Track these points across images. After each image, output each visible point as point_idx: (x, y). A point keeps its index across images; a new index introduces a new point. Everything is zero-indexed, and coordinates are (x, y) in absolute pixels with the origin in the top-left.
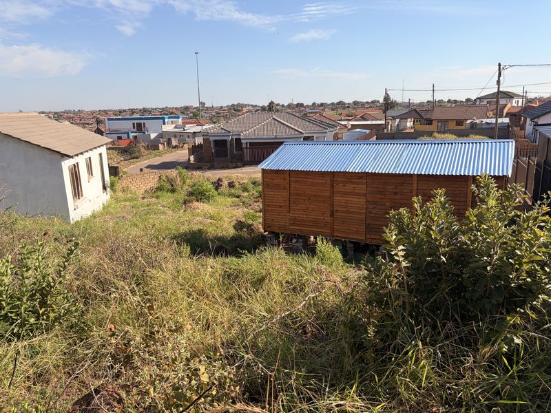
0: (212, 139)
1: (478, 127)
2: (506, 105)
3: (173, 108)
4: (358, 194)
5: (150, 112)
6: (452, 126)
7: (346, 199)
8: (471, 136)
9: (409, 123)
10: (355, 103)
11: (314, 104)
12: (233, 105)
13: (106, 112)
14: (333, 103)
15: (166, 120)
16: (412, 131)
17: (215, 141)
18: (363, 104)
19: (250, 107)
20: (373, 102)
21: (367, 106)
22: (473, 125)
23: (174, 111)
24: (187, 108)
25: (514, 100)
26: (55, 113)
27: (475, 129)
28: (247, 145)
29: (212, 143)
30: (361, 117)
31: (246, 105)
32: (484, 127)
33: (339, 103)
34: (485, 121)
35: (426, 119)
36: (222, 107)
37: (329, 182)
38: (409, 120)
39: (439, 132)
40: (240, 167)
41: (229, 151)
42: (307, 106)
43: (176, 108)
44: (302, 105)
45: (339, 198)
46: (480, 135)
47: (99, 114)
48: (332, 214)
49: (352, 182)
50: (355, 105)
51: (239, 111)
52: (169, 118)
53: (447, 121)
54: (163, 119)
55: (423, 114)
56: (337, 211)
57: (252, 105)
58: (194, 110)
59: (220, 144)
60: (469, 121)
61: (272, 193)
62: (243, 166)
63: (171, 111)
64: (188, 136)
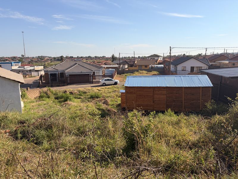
0: (49, 73)
2: (158, 60)
3: (7, 57)
4: (163, 94)
6: (143, 68)
7: (159, 96)
8: (153, 71)
10: (96, 57)
11: (78, 57)
12: (39, 57)
14: (86, 57)
15: (13, 64)
16: (127, 69)
17: (51, 74)
18: (99, 58)
19: (48, 58)
20: (103, 57)
22: (152, 67)
23: (8, 59)
24: (15, 57)
25: (159, 58)
27: (152, 69)
28: (68, 76)
29: (49, 75)
30: (104, 63)
32: (156, 68)
33: (89, 57)
34: (156, 66)
35: (131, 65)
36: (33, 58)
37: (152, 90)
38: (126, 65)
39: (141, 70)
40: (66, 85)
41: (57, 78)
42: (75, 58)
43: (8, 57)
44: (72, 57)
45: (156, 96)
49: (161, 90)
50: (96, 58)
51: (43, 59)
53: (141, 66)
54: (11, 63)
55: (128, 62)
56: (155, 101)
59: (53, 75)
60: (150, 66)
61: (129, 95)
62: (67, 85)
63: (6, 59)
64: (27, 72)
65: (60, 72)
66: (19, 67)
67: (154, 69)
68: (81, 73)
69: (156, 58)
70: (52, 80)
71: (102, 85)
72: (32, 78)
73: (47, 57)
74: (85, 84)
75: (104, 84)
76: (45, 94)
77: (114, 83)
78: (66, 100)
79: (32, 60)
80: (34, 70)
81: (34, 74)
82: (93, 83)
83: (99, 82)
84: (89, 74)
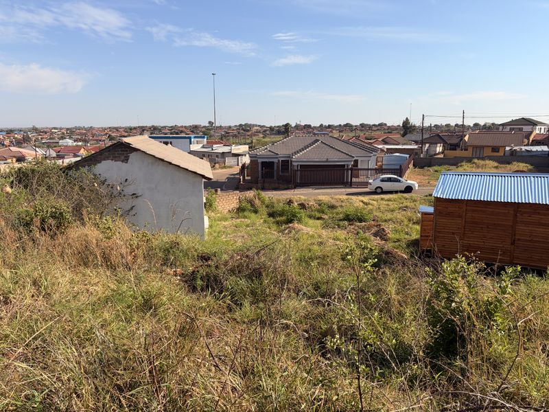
0: (260, 161)
1: (518, 154)
2: (531, 132)
3: (182, 127)
4: (545, 225)
5: (160, 130)
6: (488, 152)
7: (530, 228)
8: (514, 163)
9: (439, 148)
10: (362, 125)
11: (321, 125)
12: (241, 125)
13: (117, 129)
14: (340, 125)
15: (192, 140)
16: (442, 156)
17: (262, 162)
18: (370, 127)
19: (258, 128)
20: (381, 125)
21: (374, 128)
22: (513, 153)
23: (183, 129)
24: (196, 127)
25: (537, 127)
26: (67, 129)
27: (514, 156)
28: (298, 168)
29: (260, 165)
30: (383, 140)
31: (254, 125)
32: (524, 154)
33: (347, 125)
34: (524, 148)
35: (451, 145)
36: (230, 127)
37: (512, 212)
38: (439, 145)
39: (479, 158)
40: (292, 189)
41: (275, 173)
42: (315, 127)
43: (185, 127)
44: (309, 126)
45: (522, 228)
46: (523, 162)
47: (110, 131)
48: (513, 243)
49: (539, 213)
50: (363, 127)
51: (248, 131)
52: (195, 137)
53: (482, 147)
54: (190, 138)
55: (445, 138)
56: (519, 239)
57: (259, 126)
58: (204, 129)
59: (268, 165)
60: (508, 148)
61: (444, 220)
62: (295, 188)
63: (180, 129)
64: (217, 156)
65: (281, 159)
66: (203, 147)
67: (519, 156)
68: (327, 161)
69: (527, 128)
70: (265, 176)
71: (375, 193)
72: (224, 170)
73: (256, 126)
74: (332, 188)
75: (379, 190)
76: (249, 206)
77: (403, 189)
78: (291, 221)
79: (227, 133)
80: (230, 152)
81: (230, 161)
82: (351, 185)
83: (366, 184)
84: (344, 165)
